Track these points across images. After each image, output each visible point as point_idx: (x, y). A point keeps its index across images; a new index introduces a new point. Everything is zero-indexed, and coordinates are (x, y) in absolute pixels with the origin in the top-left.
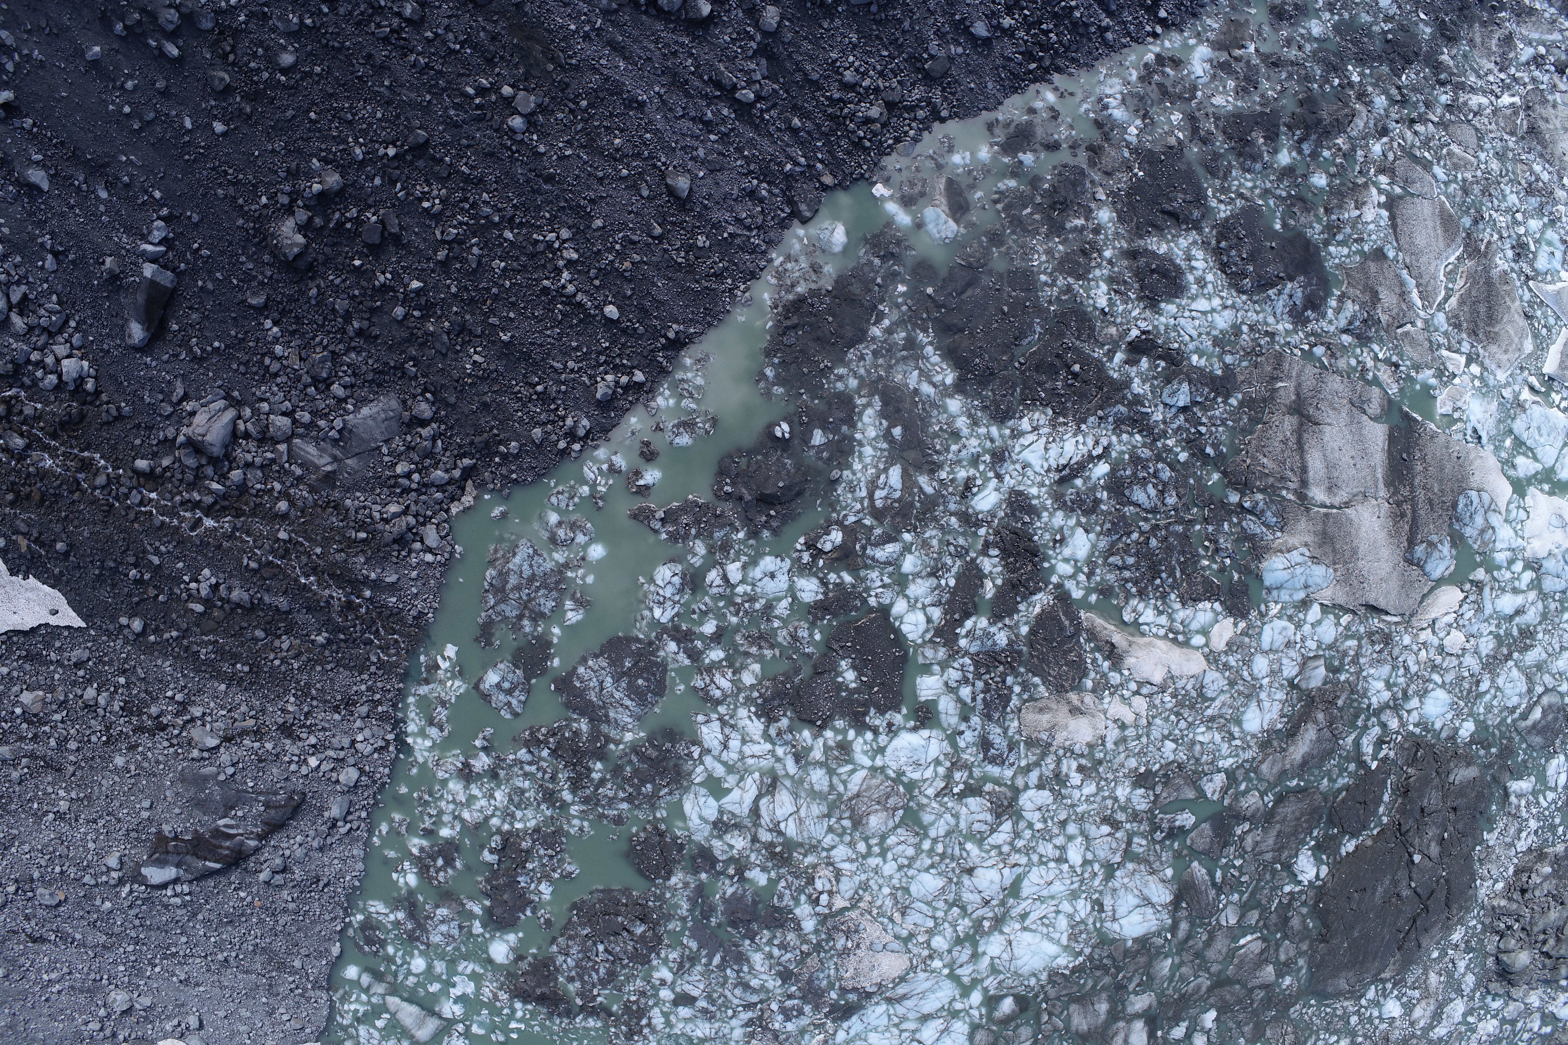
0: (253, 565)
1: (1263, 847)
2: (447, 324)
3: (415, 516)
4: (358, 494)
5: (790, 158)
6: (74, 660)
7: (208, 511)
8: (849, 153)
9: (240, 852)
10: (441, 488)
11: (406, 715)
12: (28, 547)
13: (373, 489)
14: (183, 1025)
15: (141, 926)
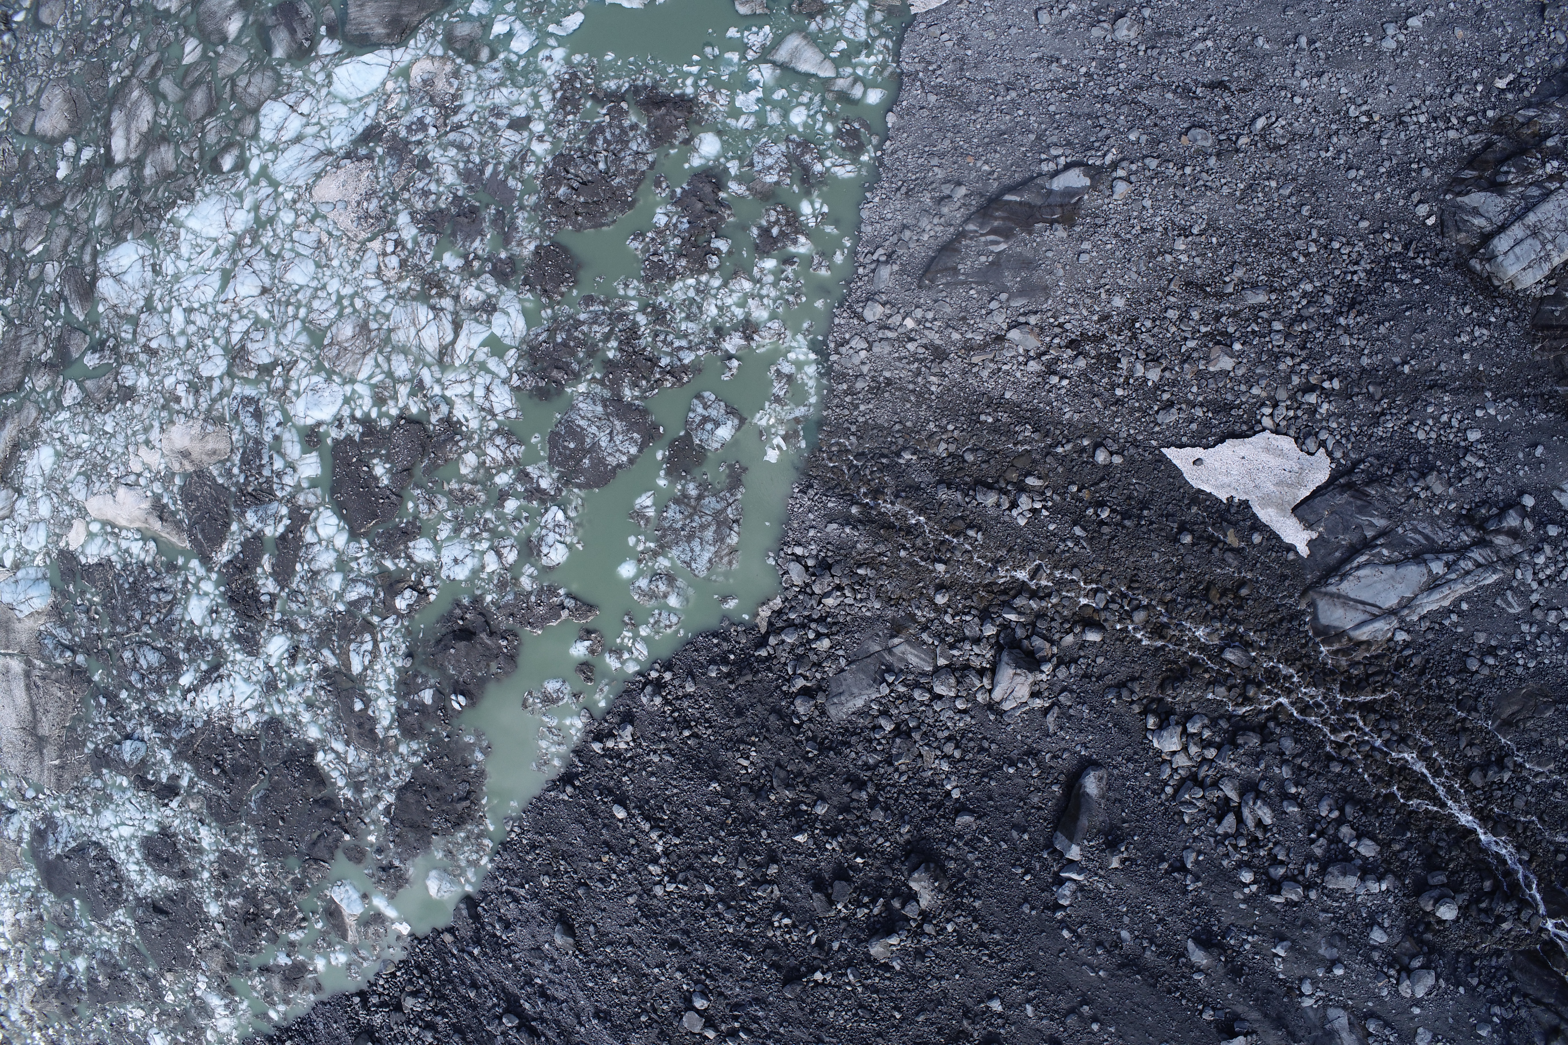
0: (971, 533)
1: (28, 340)
2: (773, 797)
3: (813, 593)
4: (869, 614)
5: (476, 959)
6: (1174, 410)
7: (1021, 588)
8: (431, 963)
9: (984, 215)
10: (791, 624)
12: (1225, 536)
13: (853, 620)
14: (1056, 11)
15: (1097, 117)
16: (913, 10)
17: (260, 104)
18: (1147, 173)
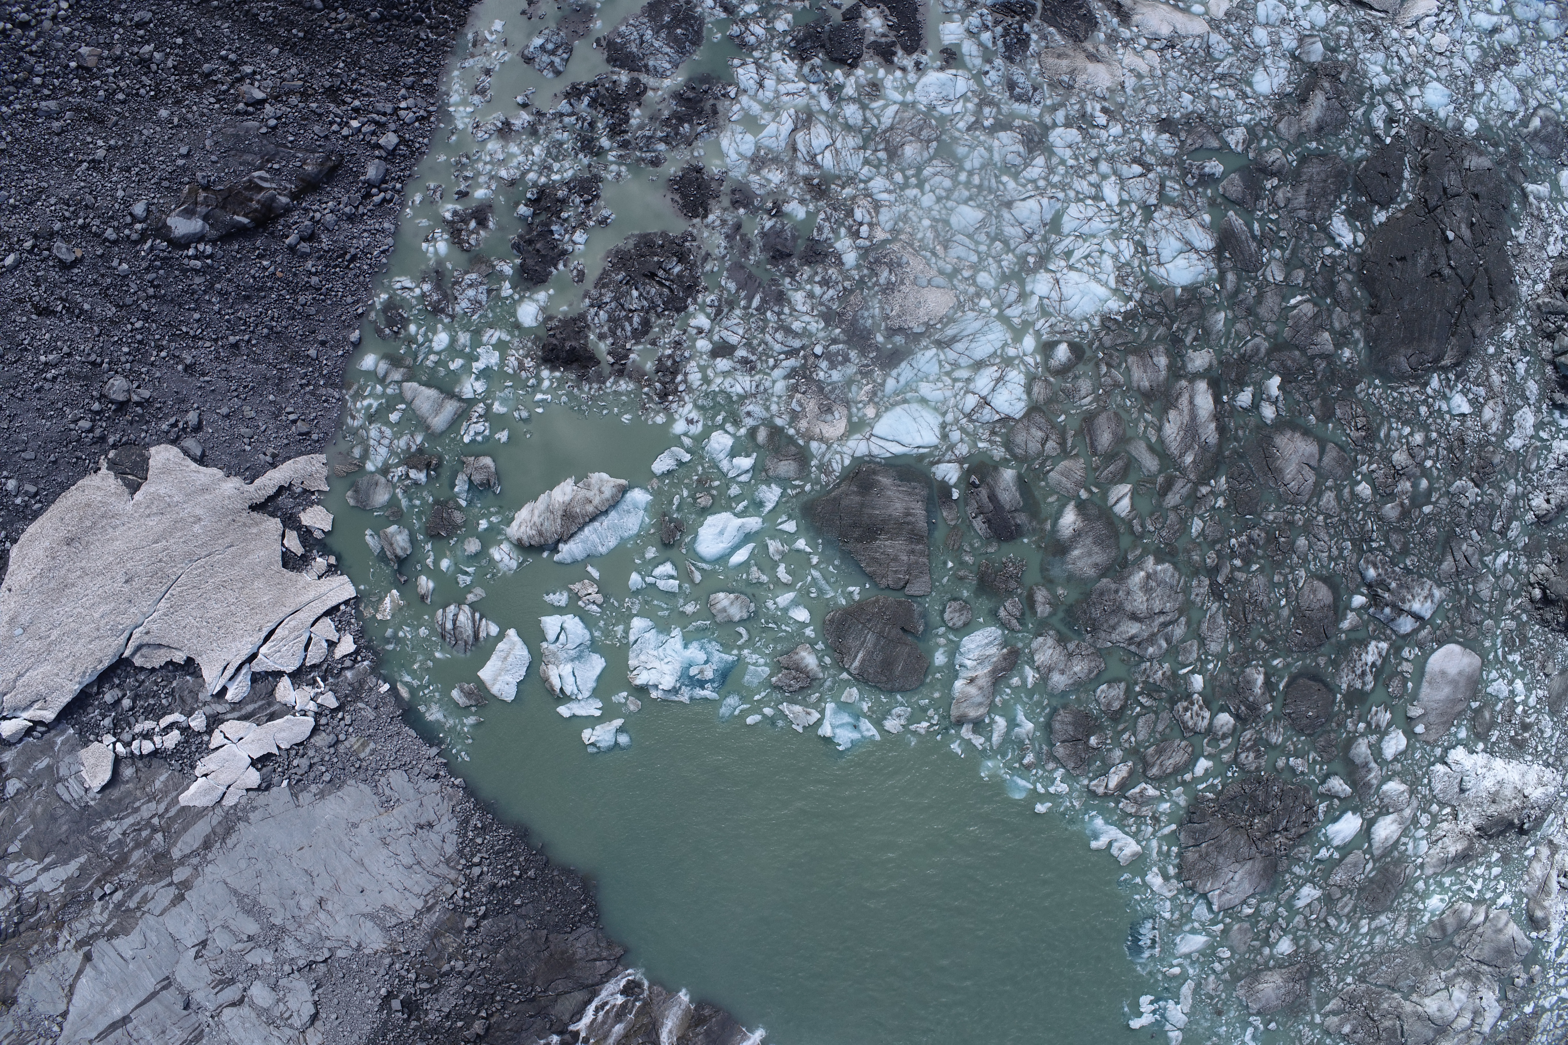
1: (1295, 204)
6: (135, 21)
9: (271, 208)
11: (450, 88)
14: (181, 425)
15: (155, 297)
16: (323, 458)
17: (1028, 415)
18: (116, 224)
